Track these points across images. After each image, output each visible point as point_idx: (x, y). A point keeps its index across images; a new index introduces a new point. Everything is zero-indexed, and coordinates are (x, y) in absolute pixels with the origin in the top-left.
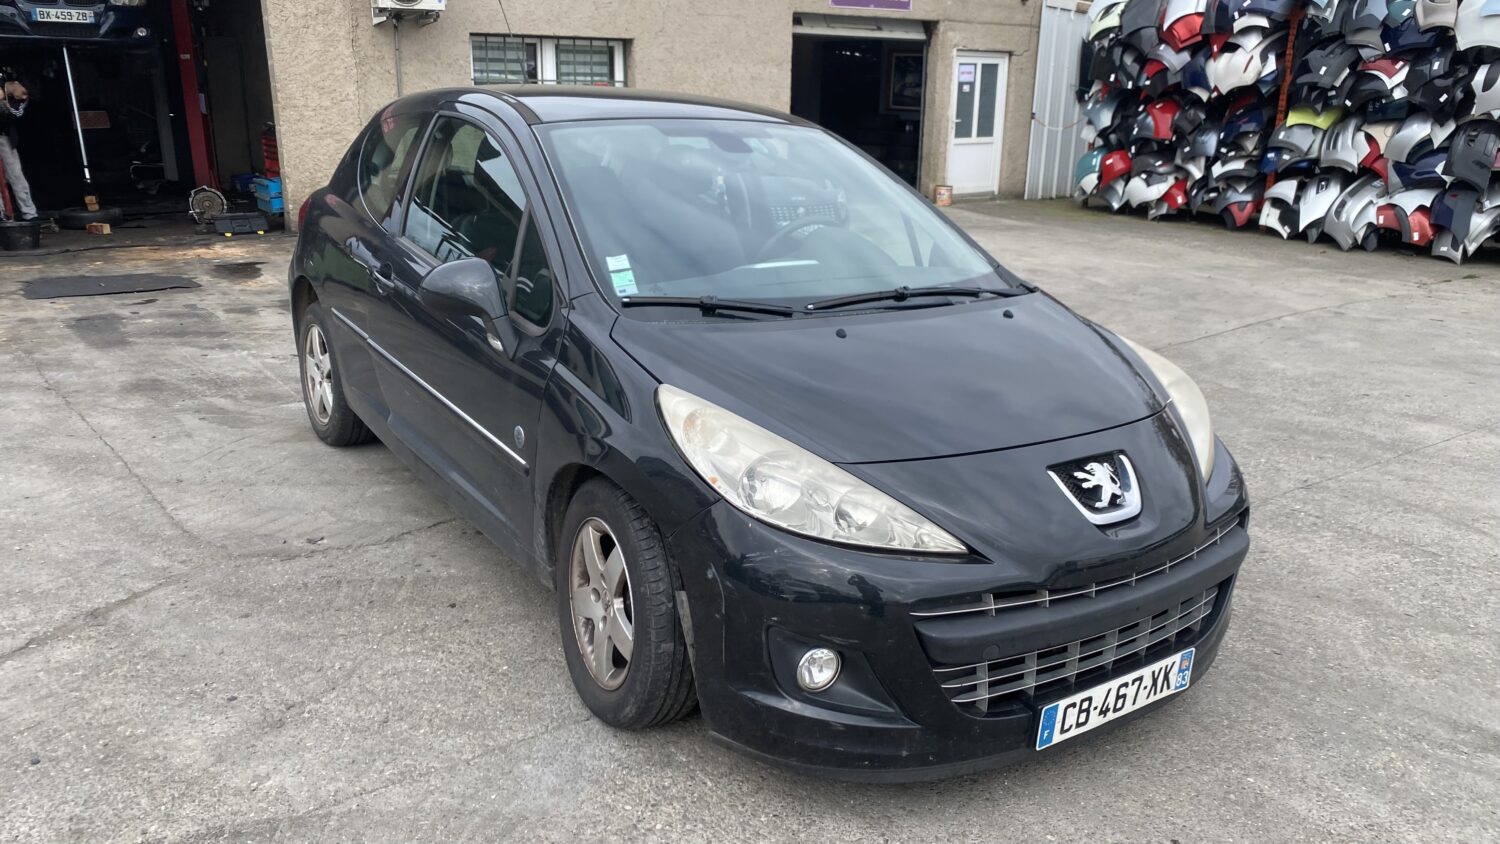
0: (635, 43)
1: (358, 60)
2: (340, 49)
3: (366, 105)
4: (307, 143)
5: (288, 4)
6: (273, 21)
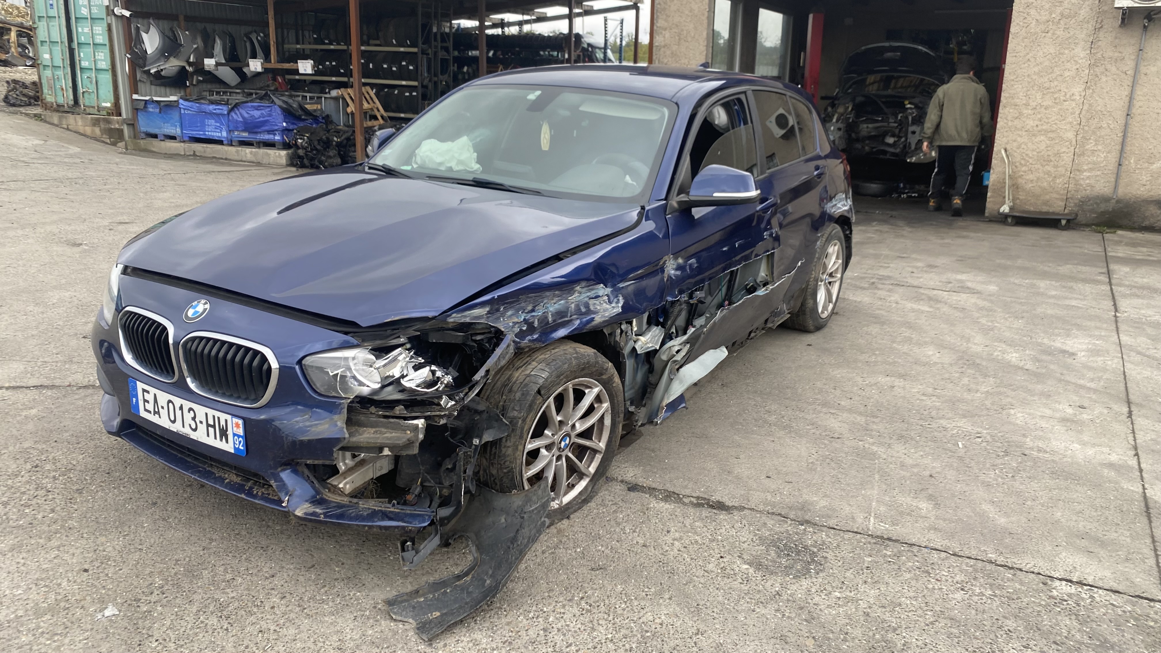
1: (1093, 61)
2: (1076, 50)
3: (1090, 105)
4: (1019, 139)
5: (1033, 12)
6: (1013, 29)
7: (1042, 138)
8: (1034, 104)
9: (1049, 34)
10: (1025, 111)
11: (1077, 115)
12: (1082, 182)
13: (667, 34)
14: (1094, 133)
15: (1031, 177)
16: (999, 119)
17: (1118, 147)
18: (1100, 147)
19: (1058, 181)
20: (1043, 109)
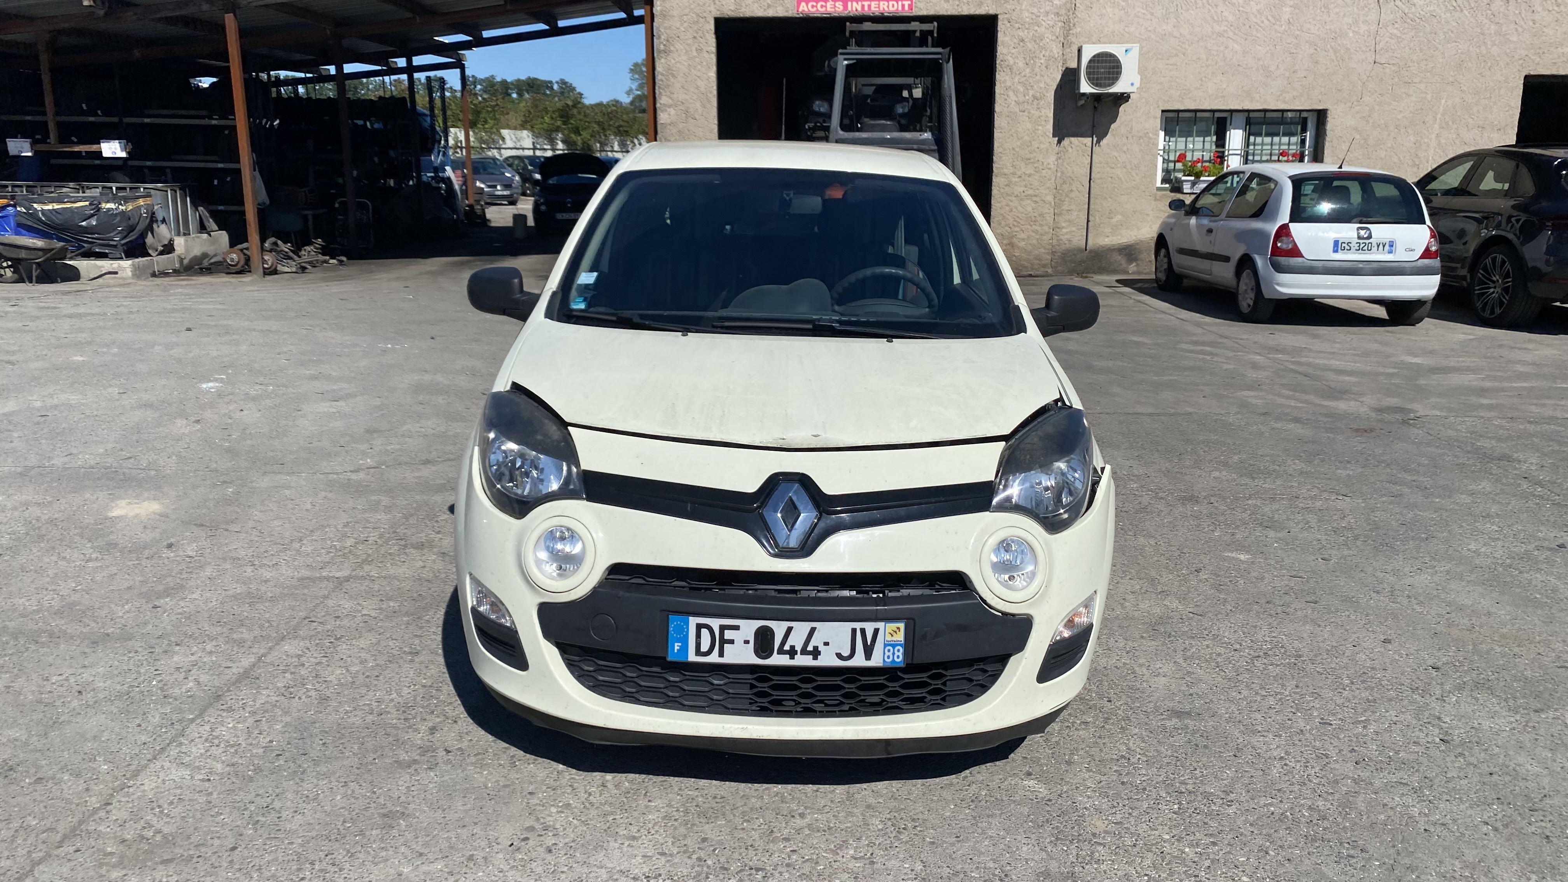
0: (1329, 112)
2: (1047, 127)
3: (1062, 173)
4: (1010, 203)
5: (1011, 94)
6: (998, 108)
7: (1029, 202)
8: (1019, 173)
9: (1026, 113)
10: (1013, 180)
11: (1053, 181)
12: (1062, 237)
13: (672, 111)
14: (1067, 196)
15: (1022, 236)
16: (993, 188)
17: (1087, 206)
18: (1073, 207)
19: (1044, 238)
20: (1027, 178)
